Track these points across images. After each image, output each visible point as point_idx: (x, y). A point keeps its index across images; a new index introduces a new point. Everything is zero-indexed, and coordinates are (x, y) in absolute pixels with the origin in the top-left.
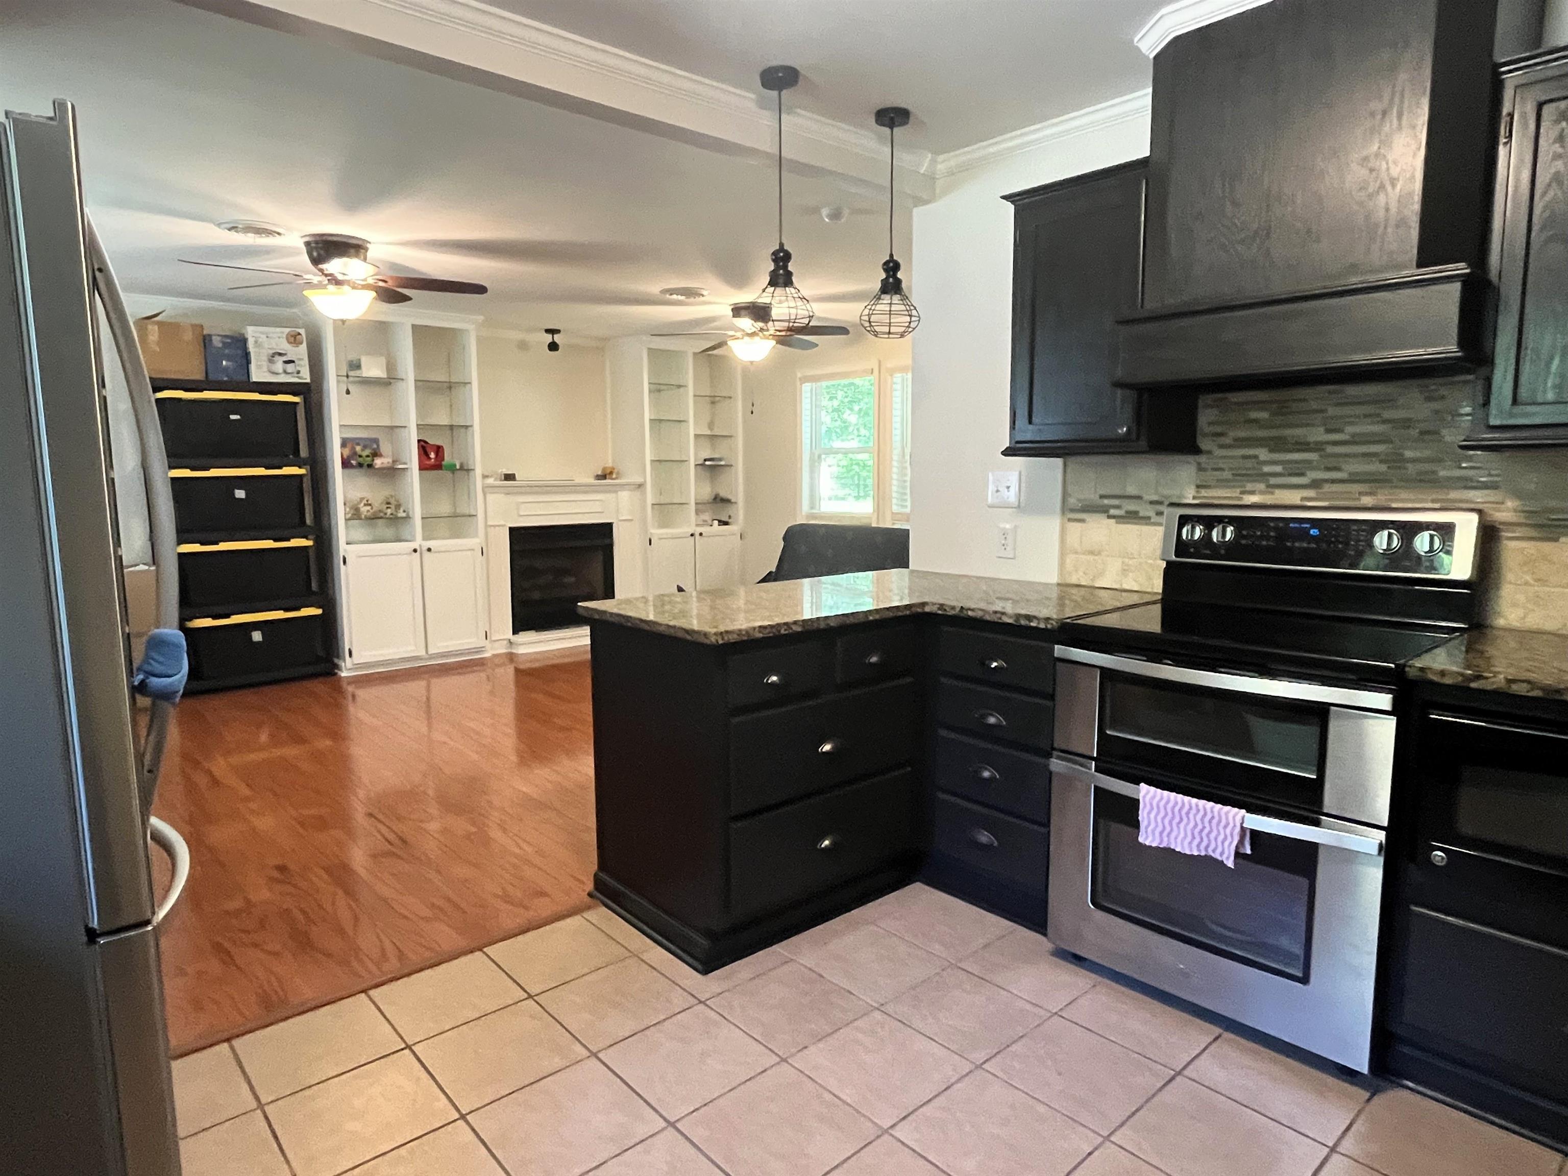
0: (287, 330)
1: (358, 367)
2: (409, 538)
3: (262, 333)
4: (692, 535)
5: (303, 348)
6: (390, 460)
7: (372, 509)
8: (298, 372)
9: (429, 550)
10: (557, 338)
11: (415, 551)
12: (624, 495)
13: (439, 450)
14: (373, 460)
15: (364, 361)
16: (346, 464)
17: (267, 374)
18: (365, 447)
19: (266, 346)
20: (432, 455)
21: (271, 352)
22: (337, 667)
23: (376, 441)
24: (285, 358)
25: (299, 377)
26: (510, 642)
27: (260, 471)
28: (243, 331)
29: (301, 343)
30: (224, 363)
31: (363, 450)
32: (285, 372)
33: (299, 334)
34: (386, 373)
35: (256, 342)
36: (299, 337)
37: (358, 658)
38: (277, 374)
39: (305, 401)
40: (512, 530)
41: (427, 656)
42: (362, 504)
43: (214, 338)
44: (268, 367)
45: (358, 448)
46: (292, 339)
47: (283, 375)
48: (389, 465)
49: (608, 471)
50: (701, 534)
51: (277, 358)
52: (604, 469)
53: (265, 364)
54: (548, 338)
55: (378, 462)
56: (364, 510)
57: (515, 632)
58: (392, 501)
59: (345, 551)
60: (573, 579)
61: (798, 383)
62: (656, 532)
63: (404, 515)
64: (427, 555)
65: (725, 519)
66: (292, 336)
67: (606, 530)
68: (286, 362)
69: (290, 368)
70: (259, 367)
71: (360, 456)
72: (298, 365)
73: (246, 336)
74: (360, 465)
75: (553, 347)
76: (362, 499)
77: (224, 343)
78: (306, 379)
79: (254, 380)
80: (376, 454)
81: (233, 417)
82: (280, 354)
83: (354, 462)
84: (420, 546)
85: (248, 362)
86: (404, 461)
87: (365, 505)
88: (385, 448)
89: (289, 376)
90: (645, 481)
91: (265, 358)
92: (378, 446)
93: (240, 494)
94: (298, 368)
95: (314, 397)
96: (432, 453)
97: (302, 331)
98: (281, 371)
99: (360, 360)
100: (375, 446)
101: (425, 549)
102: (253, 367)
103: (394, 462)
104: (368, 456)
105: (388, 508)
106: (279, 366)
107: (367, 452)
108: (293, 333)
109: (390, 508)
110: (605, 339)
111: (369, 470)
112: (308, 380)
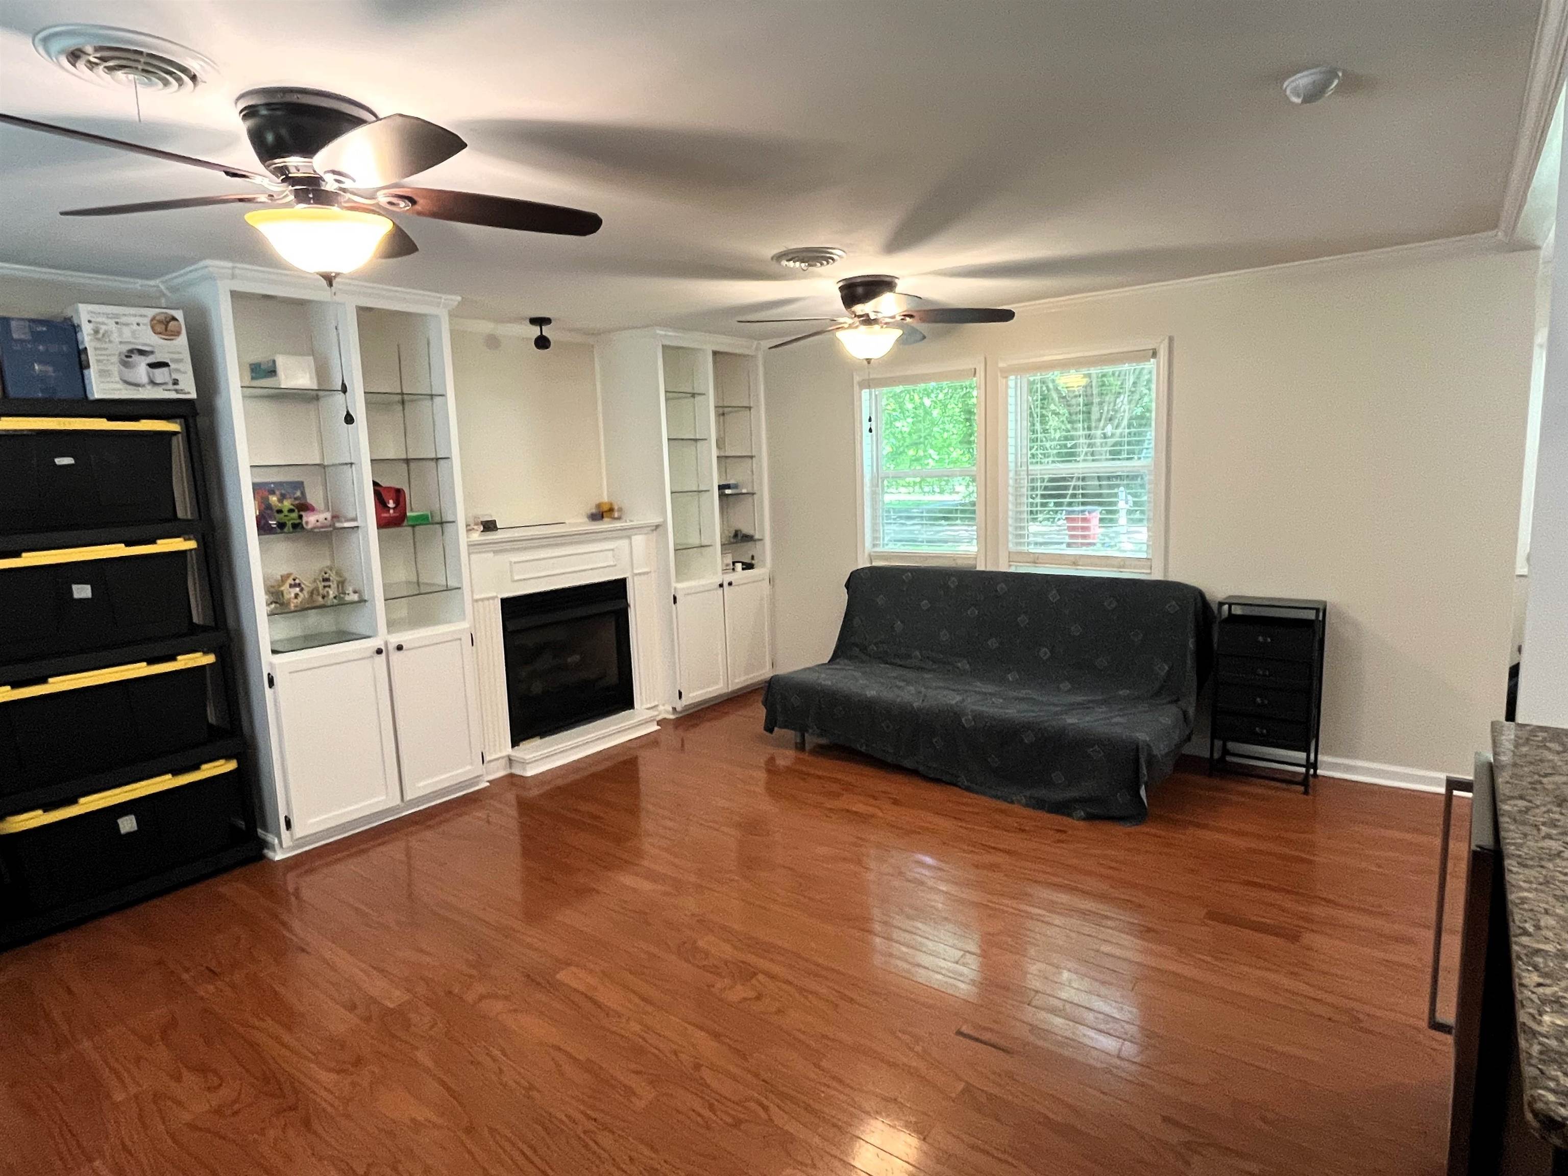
0: (151, 312)
1: (272, 372)
2: (363, 631)
3: (107, 316)
4: (721, 586)
5: (182, 341)
6: (328, 515)
7: (302, 590)
8: (176, 382)
9: (400, 648)
10: (547, 331)
11: (379, 651)
12: (639, 540)
13: (398, 494)
14: (301, 517)
15: (282, 362)
16: (263, 528)
17: (120, 386)
18: (282, 498)
19: (115, 337)
20: (391, 504)
21: (125, 348)
22: (264, 844)
23: (299, 485)
24: (151, 359)
25: (177, 391)
26: (510, 761)
27: (118, 550)
28: (69, 312)
29: (178, 333)
30: (37, 367)
31: (281, 501)
32: (153, 383)
33: (174, 319)
34: (315, 381)
35: (96, 332)
36: (172, 323)
37: (299, 830)
38: (137, 385)
39: (187, 428)
40: (504, 601)
41: (403, 805)
42: (287, 585)
43: (13, 324)
44: (120, 373)
45: (274, 499)
46: (160, 328)
47: (149, 387)
48: (328, 523)
49: (606, 508)
50: (730, 584)
51: (136, 358)
52: (599, 506)
53: (115, 369)
54: (535, 331)
55: (311, 520)
56: (290, 593)
57: (515, 743)
58: (333, 577)
59: (271, 665)
60: (576, 658)
61: (856, 388)
62: (681, 586)
63: (355, 597)
64: (396, 656)
65: (748, 560)
66: (160, 322)
67: (617, 589)
68: (153, 366)
69: (160, 375)
70: (103, 373)
71: (280, 511)
72: (178, 370)
73: (76, 322)
74: (281, 526)
75: (542, 342)
76: (284, 578)
77: (33, 333)
78: (189, 393)
79: (97, 395)
80: (304, 507)
81: (61, 461)
82: (142, 352)
83: (273, 523)
84: (386, 644)
85: (83, 365)
86: (351, 515)
87: (291, 586)
88: (314, 496)
89: (160, 389)
90: (665, 521)
91: (115, 359)
92: (303, 493)
93: (82, 591)
94: (175, 376)
95: (201, 421)
96: (391, 502)
97: (179, 314)
98: (145, 380)
99: (274, 362)
100: (298, 494)
101: (392, 647)
102: (92, 374)
103: (335, 517)
104: (291, 511)
105: (325, 587)
106: (141, 371)
107: (287, 504)
108: (162, 317)
109: (329, 586)
110: (596, 333)
111: (298, 534)
112: (193, 395)
